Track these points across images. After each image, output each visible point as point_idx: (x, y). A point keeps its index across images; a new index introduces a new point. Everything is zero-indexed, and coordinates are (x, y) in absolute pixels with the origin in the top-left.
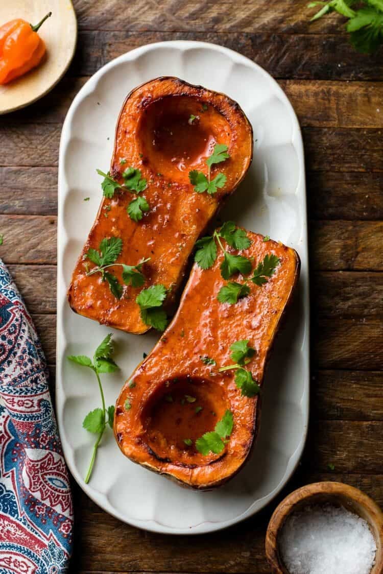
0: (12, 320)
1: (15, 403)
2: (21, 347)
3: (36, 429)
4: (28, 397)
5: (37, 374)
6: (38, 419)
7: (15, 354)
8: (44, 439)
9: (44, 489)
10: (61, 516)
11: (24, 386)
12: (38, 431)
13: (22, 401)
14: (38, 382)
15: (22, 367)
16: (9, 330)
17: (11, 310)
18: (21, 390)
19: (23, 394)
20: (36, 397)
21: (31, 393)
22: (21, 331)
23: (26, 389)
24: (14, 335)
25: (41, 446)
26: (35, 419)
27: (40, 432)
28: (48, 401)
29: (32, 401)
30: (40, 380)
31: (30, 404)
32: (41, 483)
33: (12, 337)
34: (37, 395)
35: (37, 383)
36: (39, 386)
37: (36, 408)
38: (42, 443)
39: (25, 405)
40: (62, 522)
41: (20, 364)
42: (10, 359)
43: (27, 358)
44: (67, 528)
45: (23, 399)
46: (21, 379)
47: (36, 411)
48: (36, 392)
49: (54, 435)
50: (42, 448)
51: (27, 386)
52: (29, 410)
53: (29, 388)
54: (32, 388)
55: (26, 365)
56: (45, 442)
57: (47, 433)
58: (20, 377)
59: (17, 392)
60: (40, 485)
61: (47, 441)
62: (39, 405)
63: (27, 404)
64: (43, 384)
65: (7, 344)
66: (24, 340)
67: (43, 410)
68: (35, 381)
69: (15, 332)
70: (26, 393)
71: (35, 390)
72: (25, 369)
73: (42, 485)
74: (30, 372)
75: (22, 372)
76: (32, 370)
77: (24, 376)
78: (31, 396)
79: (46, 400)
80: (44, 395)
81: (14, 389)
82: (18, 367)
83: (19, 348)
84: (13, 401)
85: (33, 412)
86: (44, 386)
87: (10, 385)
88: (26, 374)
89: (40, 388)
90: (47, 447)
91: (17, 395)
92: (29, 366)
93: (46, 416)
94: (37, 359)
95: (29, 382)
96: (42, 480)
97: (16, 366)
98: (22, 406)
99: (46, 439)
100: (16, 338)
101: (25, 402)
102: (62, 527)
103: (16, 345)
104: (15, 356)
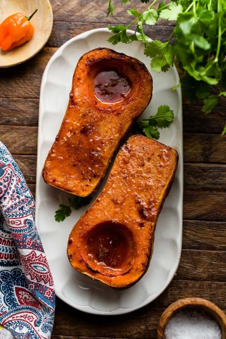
0: (6, 174)
2: (12, 189)
3: (23, 238)
4: (17, 218)
5: (23, 205)
6: (24, 231)
7: (8, 193)
8: (29, 243)
9: (32, 273)
10: (44, 287)
11: (14, 212)
12: (25, 239)
13: (14, 221)
14: (24, 209)
15: (13, 200)
16: (4, 180)
17: (5, 169)
18: (13, 214)
19: (14, 217)
20: (22, 218)
21: (19, 216)
22: (11, 180)
23: (16, 214)
24: (7, 183)
25: (27, 247)
26: (22, 232)
27: (26, 239)
28: (31, 220)
29: (20, 221)
30: (25, 208)
31: (19, 222)
32: (30, 269)
33: (6, 184)
34: (24, 217)
35: (22, 210)
36: (24, 212)
37: (23, 225)
38: (28, 245)
39: (16, 223)
40: (45, 291)
41: (11, 199)
42: (5, 196)
43: (16, 195)
44: (49, 293)
45: (14, 220)
46: (12, 208)
47: (23, 227)
48: (23, 216)
49: (36, 240)
50: (28, 248)
51: (16, 212)
52: (18, 226)
53: (18, 213)
54: (20, 213)
55: (15, 200)
56: (29, 245)
57: (31, 239)
58: (12, 207)
59: (11, 216)
60: (29, 271)
61: (31, 244)
62: (25, 223)
63: (17, 223)
64: (27, 210)
65: (3, 187)
66: (14, 185)
67: (28, 225)
68: (22, 209)
69: (8, 181)
70: (16, 216)
71: (22, 214)
72: (15, 202)
73: (30, 270)
74: (18, 204)
75: (13, 204)
76: (19, 203)
77: (14, 206)
78: (19, 218)
79: (29, 220)
80: (28, 216)
81: (9, 214)
82: (10, 201)
83: (10, 189)
84: (9, 221)
85: (22, 227)
86: (28, 212)
87: (6, 212)
88: (16, 205)
89: (25, 213)
90: (31, 247)
91: (10, 217)
92: (17, 200)
93: (30, 229)
94: (22, 196)
95: (18, 210)
96: (30, 267)
98: (14, 224)
99: (30, 242)
100: (8, 184)
101: (16, 222)
102: (46, 293)
103: (9, 188)
104: (8, 194)
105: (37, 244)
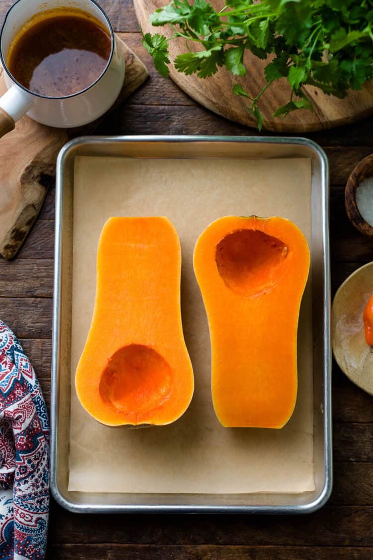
1: (18, 513)
2: (39, 472)
3: (27, 540)
4: (30, 512)
5: (43, 497)
6: (31, 533)
7: (33, 476)
8: (30, 550)
11: (30, 504)
12: (28, 542)
13: (24, 514)
15: (35, 488)
16: (35, 456)
17: (40, 440)
18: (26, 505)
19: (27, 509)
20: (36, 515)
21: (34, 510)
22: (42, 460)
23: (31, 506)
24: (37, 461)
25: (26, 554)
26: (29, 532)
27: (29, 543)
28: (45, 521)
29: (32, 517)
30: (44, 502)
31: (30, 518)
33: (35, 463)
34: (38, 514)
35: (41, 504)
36: (42, 507)
37: (33, 524)
38: (28, 553)
39: (25, 518)
41: (33, 485)
42: (27, 479)
43: (41, 482)
45: (26, 513)
46: (30, 497)
47: (32, 526)
48: (38, 511)
49: (40, 549)
50: (27, 557)
51: (33, 504)
52: (27, 523)
53: (34, 506)
54: (36, 507)
55: (38, 487)
56: (30, 552)
57: (35, 546)
58: (30, 495)
61: (32, 552)
62: (36, 522)
63: (27, 518)
65: (30, 467)
66: (43, 467)
67: (38, 526)
68: (40, 502)
69: (38, 459)
70: (29, 509)
71: (38, 509)
72: (36, 490)
74: (39, 493)
76: (41, 493)
77: (33, 495)
78: (32, 513)
79: (43, 520)
80: (44, 515)
82: (31, 487)
83: (37, 472)
84: (17, 511)
85: (30, 526)
87: (19, 498)
88: (35, 495)
89: (42, 509)
90: (31, 557)
91: (22, 507)
92: (40, 489)
93: (39, 532)
94: (47, 485)
95: (35, 501)
97: (31, 486)
98: (23, 518)
99: (32, 550)
100: (38, 464)
101: (26, 516)
103: (36, 470)
104: (32, 478)
105: (40, 554)
